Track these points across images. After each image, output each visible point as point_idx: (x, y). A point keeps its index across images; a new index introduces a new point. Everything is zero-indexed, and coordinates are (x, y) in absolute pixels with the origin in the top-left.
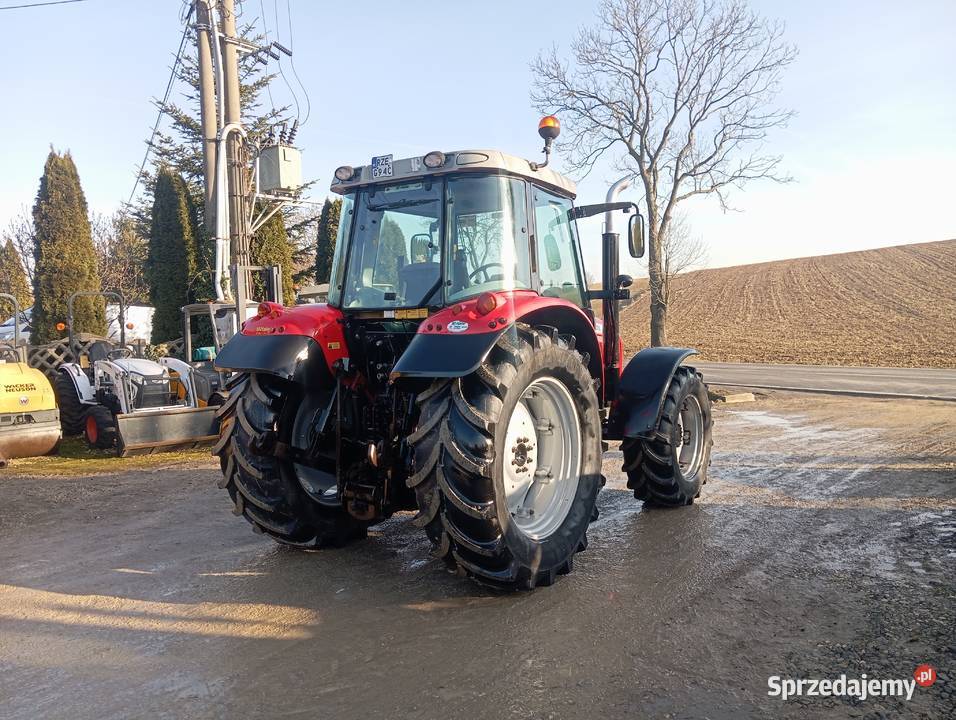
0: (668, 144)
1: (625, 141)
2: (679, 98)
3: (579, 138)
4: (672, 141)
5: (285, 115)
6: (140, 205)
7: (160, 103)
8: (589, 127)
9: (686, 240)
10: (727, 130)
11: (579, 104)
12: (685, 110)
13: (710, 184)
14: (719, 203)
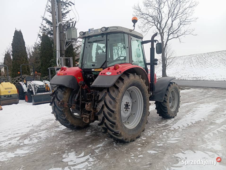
0: (166, 26)
1: (156, 26)
2: (169, 15)
3: (145, 25)
4: (167, 25)
5: (73, 20)
6: (39, 43)
7: (43, 17)
8: (147, 22)
9: (171, 50)
10: (181, 23)
11: (144, 17)
12: (171, 18)
13: (177, 36)
14: (179, 41)
